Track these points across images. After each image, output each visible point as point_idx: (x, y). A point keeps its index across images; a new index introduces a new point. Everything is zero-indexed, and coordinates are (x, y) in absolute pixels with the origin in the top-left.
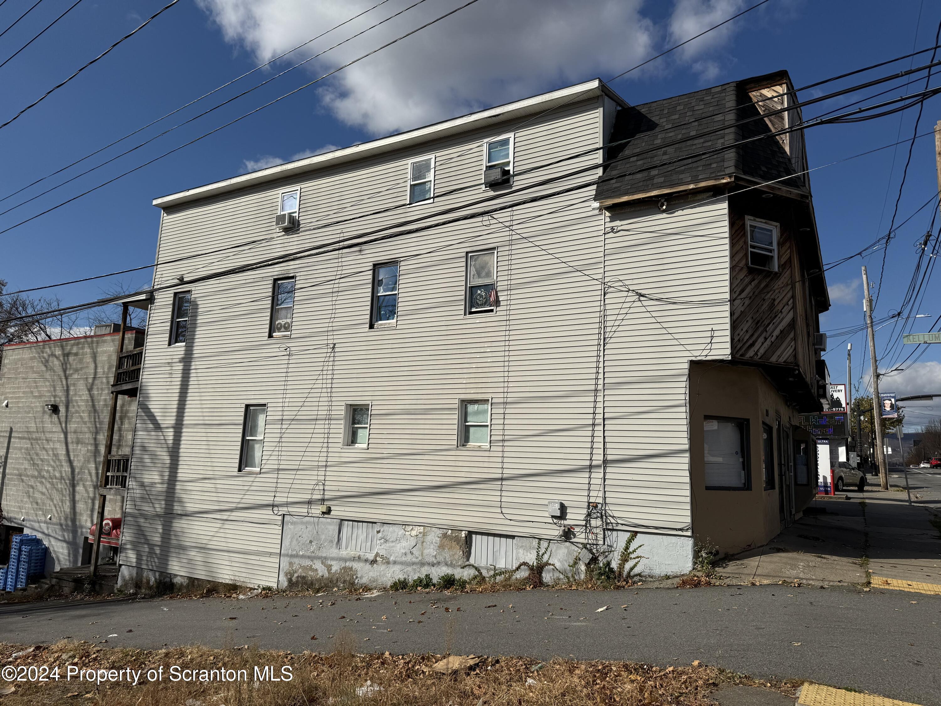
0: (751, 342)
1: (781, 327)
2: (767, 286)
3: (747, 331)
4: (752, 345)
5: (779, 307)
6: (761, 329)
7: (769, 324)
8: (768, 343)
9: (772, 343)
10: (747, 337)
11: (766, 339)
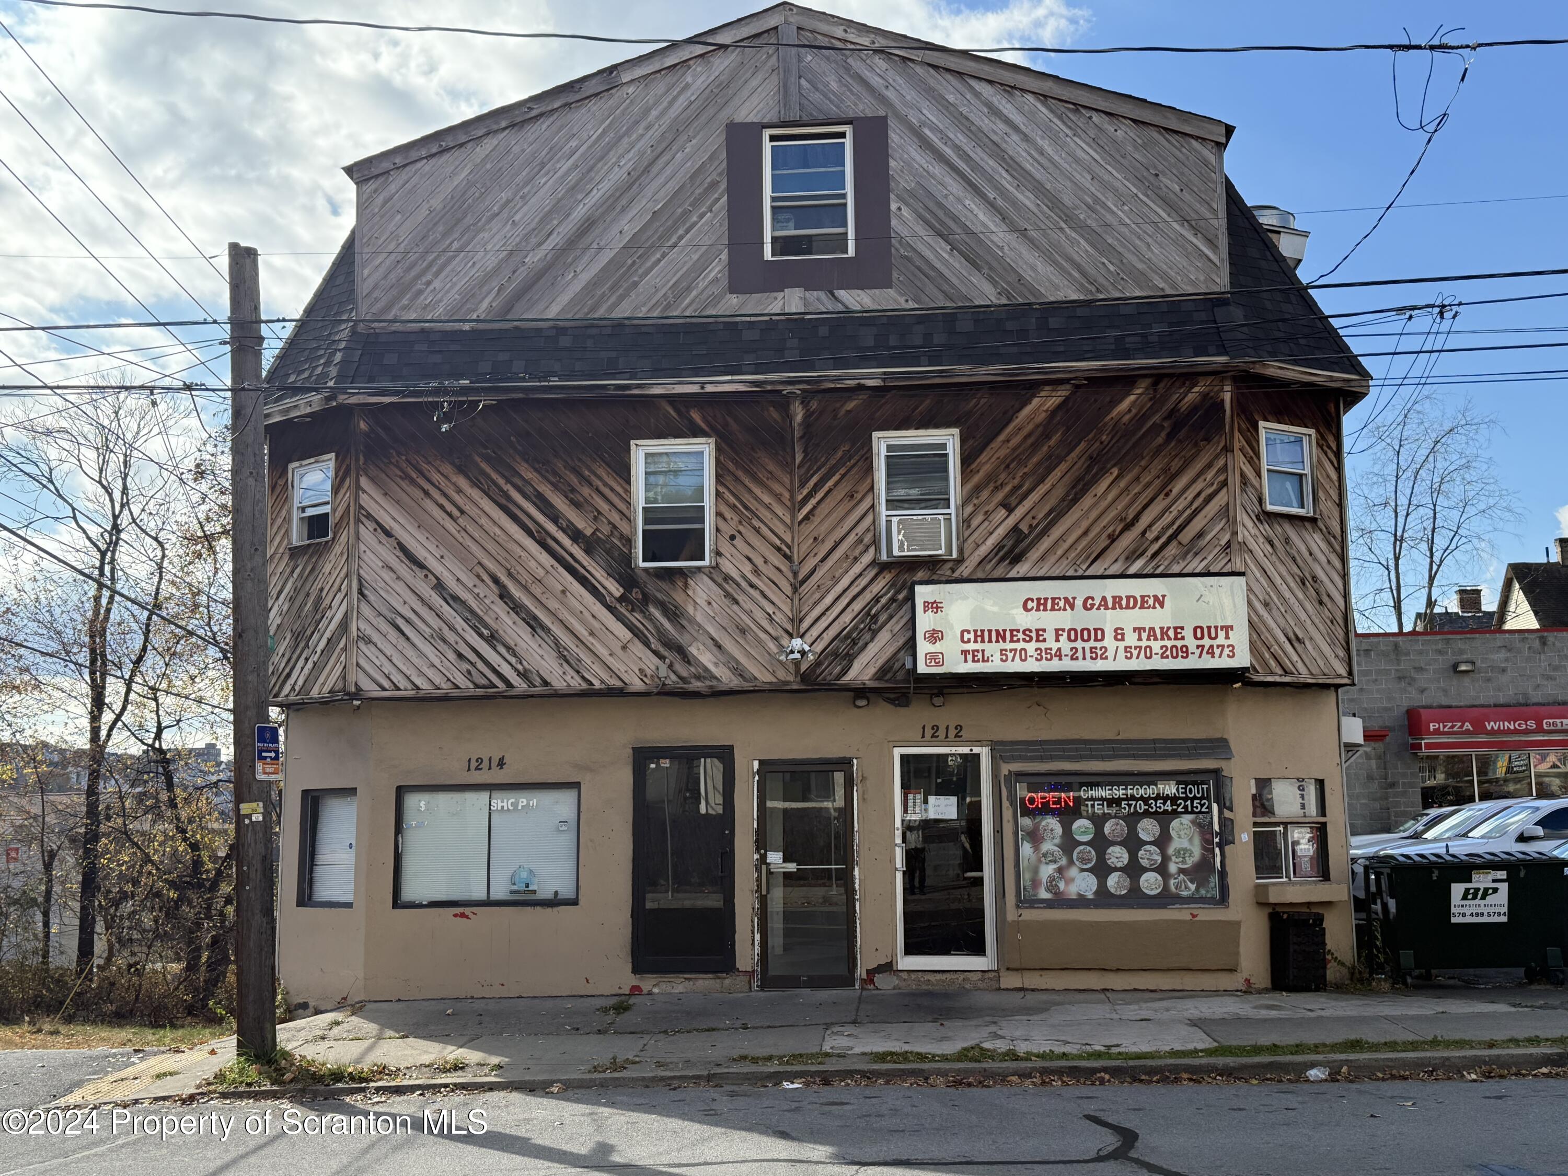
0: (287, 670)
1: (328, 634)
2: (313, 569)
3: (283, 655)
4: (289, 675)
5: (327, 602)
6: (302, 645)
7: (313, 633)
8: (310, 665)
9: (315, 664)
10: (283, 665)
11: (307, 659)
